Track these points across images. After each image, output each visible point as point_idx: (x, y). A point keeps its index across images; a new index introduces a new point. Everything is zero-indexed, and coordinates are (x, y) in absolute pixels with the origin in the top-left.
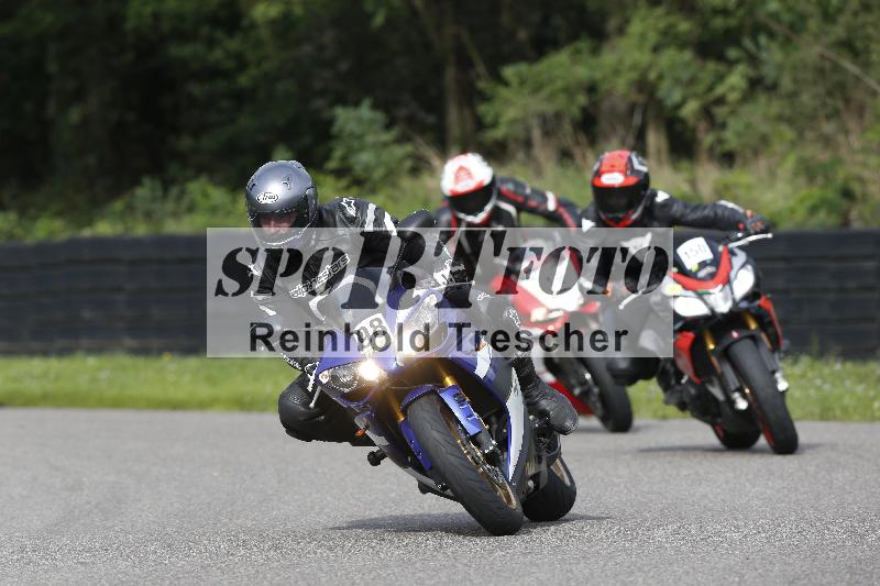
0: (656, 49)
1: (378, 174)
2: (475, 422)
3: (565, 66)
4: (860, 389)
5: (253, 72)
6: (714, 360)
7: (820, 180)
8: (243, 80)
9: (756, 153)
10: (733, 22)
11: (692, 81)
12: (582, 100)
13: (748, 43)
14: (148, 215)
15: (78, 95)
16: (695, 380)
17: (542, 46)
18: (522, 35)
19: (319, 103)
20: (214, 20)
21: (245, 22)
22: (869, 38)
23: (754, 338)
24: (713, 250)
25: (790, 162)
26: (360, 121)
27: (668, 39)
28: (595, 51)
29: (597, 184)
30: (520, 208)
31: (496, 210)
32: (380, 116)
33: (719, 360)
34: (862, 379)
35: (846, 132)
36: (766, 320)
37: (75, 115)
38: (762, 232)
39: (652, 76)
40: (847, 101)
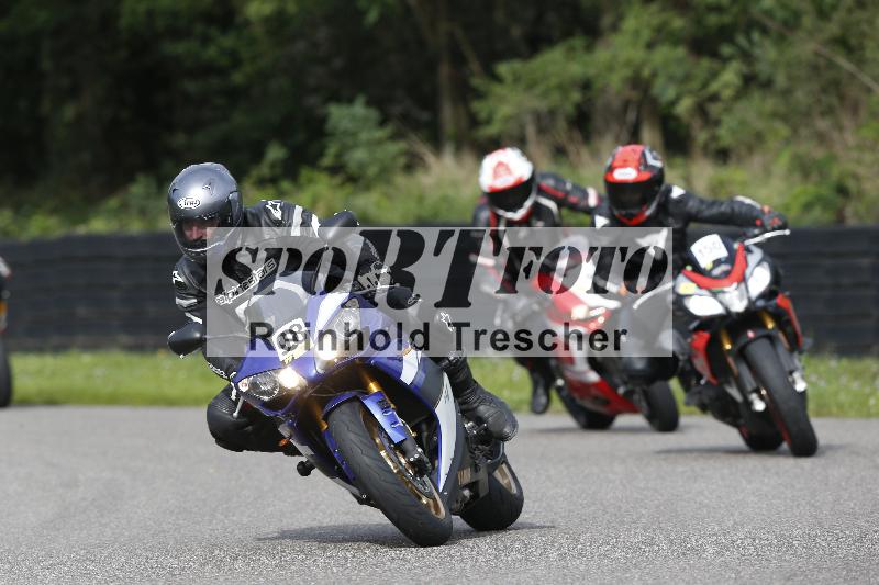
0: (650, 46)
1: (372, 171)
2: (401, 430)
3: (559, 63)
4: (855, 385)
5: (248, 69)
6: (730, 360)
7: (815, 177)
8: (237, 78)
9: (750, 150)
10: (727, 19)
11: (687, 78)
12: (576, 96)
13: (741, 40)
14: (143, 212)
15: (74, 92)
16: (714, 381)
17: (535, 44)
18: (516, 32)
19: (312, 100)
20: (209, 18)
21: (239, 20)
22: (863, 35)
23: (771, 338)
24: (729, 248)
25: (784, 159)
26: (353, 118)
27: (661, 36)
28: (589, 48)
29: (611, 180)
30: (561, 203)
31: (537, 206)
32: (373, 114)
33: (735, 360)
34: (857, 376)
35: (841, 129)
36: (785, 318)
37: (69, 112)
38: (780, 228)
39: (646, 72)
40: (842, 98)
